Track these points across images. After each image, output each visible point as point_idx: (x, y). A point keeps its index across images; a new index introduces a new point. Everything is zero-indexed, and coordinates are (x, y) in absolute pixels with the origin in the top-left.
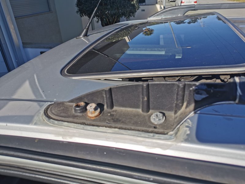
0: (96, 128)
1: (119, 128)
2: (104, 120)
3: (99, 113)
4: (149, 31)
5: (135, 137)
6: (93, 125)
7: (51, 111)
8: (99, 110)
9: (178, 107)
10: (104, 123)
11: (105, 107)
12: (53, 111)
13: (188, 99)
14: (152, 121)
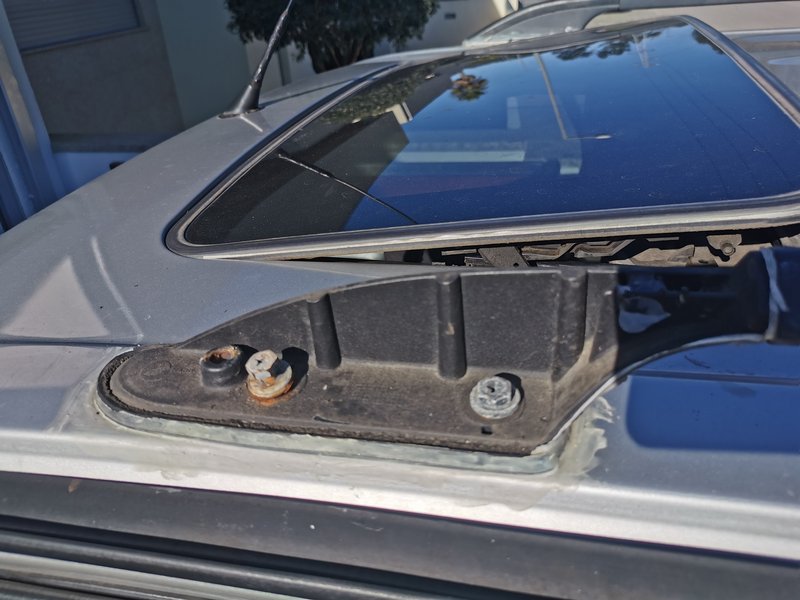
0: (278, 439)
1: (361, 438)
2: (308, 410)
3: (289, 383)
4: (470, 84)
5: (416, 466)
6: (270, 429)
7: (122, 380)
8: (289, 372)
9: (566, 357)
10: (306, 421)
11: (312, 360)
12: (130, 382)
13: (600, 327)
14: (476, 407)
